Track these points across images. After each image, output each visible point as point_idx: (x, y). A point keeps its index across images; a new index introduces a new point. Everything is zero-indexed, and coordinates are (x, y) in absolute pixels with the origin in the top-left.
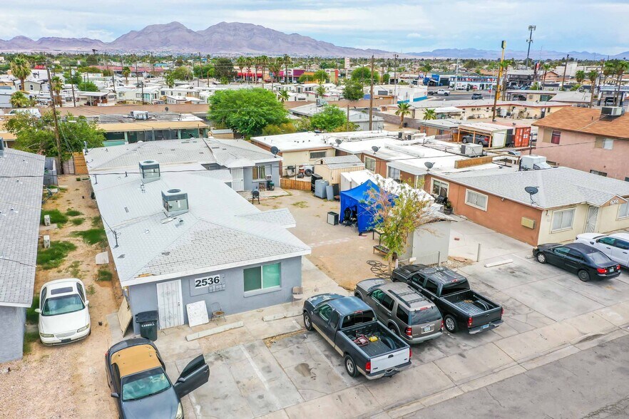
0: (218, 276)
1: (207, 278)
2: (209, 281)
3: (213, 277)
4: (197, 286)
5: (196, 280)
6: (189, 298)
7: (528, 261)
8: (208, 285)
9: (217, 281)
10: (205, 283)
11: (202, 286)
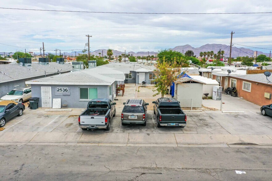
0: (67, 88)
1: (62, 88)
2: (63, 90)
3: (65, 88)
4: (58, 91)
5: (57, 88)
6: (54, 96)
7: (257, 114)
8: (62, 92)
9: (66, 91)
10: (61, 91)
11: (60, 92)
